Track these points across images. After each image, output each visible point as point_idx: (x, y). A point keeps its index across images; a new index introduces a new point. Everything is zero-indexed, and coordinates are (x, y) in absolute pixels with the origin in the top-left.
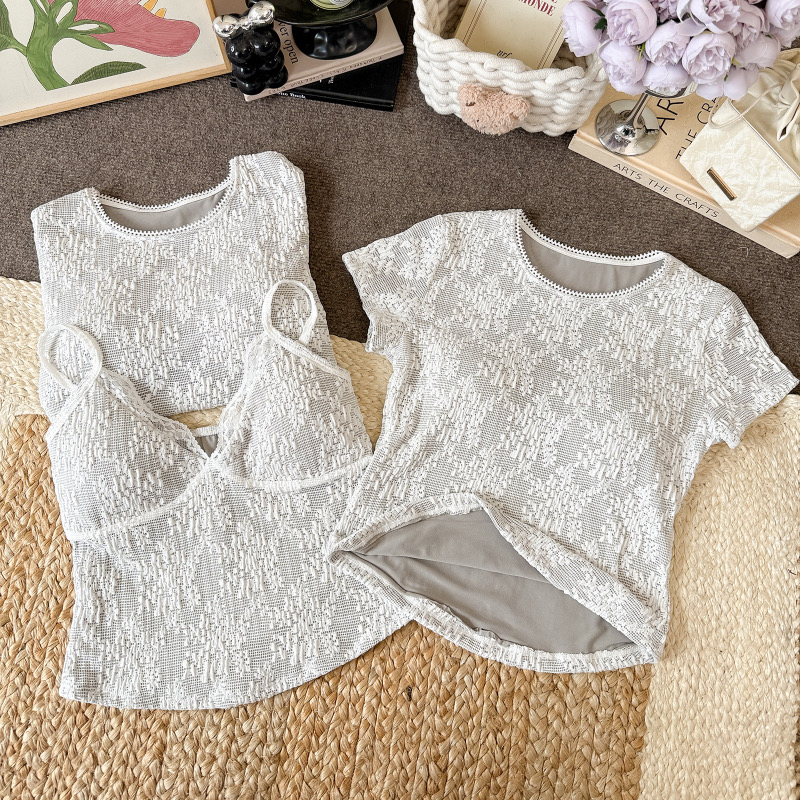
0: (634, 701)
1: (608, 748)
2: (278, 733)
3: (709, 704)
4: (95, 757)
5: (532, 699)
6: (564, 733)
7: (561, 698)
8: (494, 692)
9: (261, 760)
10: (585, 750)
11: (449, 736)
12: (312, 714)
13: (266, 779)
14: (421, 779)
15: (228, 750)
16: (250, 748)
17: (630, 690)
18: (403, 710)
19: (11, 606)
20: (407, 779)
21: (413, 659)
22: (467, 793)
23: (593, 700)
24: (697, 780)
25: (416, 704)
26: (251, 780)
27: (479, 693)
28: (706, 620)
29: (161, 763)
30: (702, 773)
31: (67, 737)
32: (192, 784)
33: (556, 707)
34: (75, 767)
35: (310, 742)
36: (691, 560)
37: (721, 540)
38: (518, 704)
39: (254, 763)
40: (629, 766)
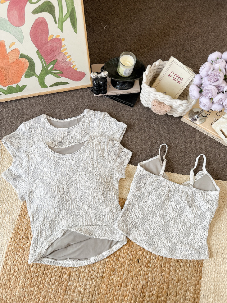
0: (199, 266)
1: (192, 278)
2: (102, 270)
3: (219, 268)
4: (51, 275)
5: (171, 264)
6: (180, 274)
7: (179, 264)
8: (161, 262)
9: (97, 278)
10: (186, 279)
11: (149, 273)
12: (112, 265)
13: (99, 283)
14: (141, 285)
15: (88, 275)
16: (95, 274)
17: (198, 263)
18: (136, 266)
19: (28, 232)
20: (137, 285)
21: (139, 252)
22: (153, 289)
23: (188, 265)
24: (216, 288)
25: (140, 264)
26: (95, 283)
27: (157, 262)
28: (219, 245)
29: (70, 277)
30: (217, 286)
31: (43, 269)
32: (78, 283)
33: (178, 266)
34: (46, 278)
35: (111, 273)
36: (215, 228)
37: (223, 223)
38: (168, 265)
39: (95, 278)
40: (198, 283)
